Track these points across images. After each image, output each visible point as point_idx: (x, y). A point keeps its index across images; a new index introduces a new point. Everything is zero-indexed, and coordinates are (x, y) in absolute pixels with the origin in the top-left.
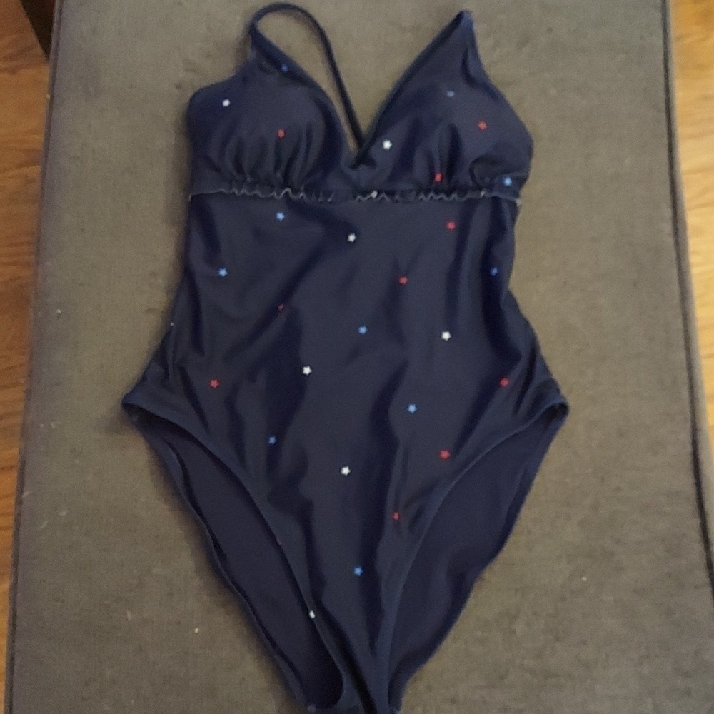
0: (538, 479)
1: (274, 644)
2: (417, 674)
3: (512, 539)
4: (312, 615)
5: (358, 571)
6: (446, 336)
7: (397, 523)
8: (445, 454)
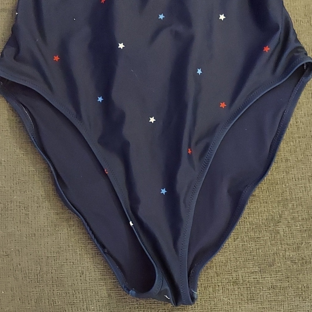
0: (292, 121)
1: (103, 247)
2: (208, 264)
3: (274, 166)
4: (131, 224)
5: (164, 191)
6: (222, 17)
7: (190, 156)
8: (223, 105)
